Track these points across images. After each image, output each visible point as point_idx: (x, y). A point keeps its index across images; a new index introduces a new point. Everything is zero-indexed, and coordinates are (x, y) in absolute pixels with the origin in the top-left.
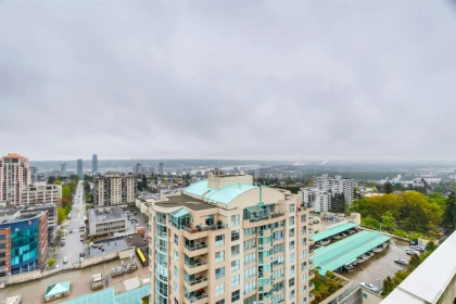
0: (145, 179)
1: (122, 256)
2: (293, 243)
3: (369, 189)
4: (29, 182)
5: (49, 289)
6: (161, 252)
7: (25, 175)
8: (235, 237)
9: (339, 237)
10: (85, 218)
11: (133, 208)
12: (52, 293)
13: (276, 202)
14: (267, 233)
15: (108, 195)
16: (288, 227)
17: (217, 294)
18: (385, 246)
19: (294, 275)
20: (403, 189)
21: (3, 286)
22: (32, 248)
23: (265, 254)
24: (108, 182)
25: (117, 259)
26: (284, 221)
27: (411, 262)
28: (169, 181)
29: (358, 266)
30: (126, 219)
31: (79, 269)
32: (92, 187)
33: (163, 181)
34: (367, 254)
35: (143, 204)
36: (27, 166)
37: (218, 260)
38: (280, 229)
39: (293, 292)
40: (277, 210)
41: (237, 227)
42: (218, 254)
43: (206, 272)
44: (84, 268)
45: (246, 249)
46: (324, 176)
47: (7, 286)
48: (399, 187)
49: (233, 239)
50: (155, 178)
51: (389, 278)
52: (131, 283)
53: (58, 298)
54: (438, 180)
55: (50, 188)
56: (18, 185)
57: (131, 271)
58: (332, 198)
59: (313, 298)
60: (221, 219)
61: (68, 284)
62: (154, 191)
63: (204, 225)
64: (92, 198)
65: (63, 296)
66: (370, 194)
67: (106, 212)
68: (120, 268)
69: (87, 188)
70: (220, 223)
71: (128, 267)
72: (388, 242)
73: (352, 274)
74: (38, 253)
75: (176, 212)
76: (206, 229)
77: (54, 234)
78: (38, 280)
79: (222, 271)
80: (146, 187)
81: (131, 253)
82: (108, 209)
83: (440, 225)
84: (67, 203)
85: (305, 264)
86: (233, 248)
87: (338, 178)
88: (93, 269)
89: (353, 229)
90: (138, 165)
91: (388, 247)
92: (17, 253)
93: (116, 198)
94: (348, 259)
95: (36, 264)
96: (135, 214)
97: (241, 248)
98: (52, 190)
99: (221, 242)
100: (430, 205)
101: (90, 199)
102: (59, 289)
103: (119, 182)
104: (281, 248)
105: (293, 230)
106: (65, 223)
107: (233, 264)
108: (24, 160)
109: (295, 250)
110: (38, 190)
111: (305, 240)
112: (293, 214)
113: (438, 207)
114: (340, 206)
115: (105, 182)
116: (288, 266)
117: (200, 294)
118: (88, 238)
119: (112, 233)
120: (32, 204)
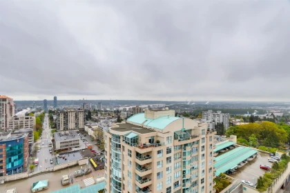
0: (89, 113)
1: (81, 163)
2: (204, 155)
3: (238, 120)
4: (13, 115)
5: (34, 185)
6: (117, 161)
7: (11, 109)
8: (169, 151)
9: (223, 151)
10: (52, 138)
11: (83, 131)
12: (36, 187)
13: (193, 128)
14: (188, 149)
15: (66, 123)
16: (201, 144)
17: (158, 189)
18: (254, 157)
19: (204, 177)
20: (260, 120)
21: (3, 182)
22: (19, 158)
23: (187, 163)
24: (66, 115)
25: (77, 165)
26: (198, 141)
27: (273, 167)
28: (105, 114)
29: (238, 170)
30: (79, 139)
31: (52, 172)
32: (55, 117)
33: (102, 114)
34: (244, 162)
35: (90, 129)
36: (12, 104)
37: (158, 167)
38: (195, 146)
39: (203, 187)
40: (193, 133)
41: (170, 144)
42: (158, 163)
43: (150, 174)
44: (56, 171)
45: (175, 159)
46: (210, 111)
47: (6, 182)
48: (257, 118)
49: (167, 153)
50: (96, 112)
51: (261, 178)
52: (88, 181)
53: (40, 191)
54: (281, 115)
55: (28, 118)
56: (6, 116)
57: (88, 173)
58: (215, 126)
59: (215, 191)
60: (159, 139)
61: (46, 181)
62: (96, 121)
63: (148, 144)
64: (56, 125)
65: (44, 189)
66: (239, 123)
67: (66, 135)
68: (80, 172)
69: (51, 118)
70: (158, 142)
71: (85, 170)
72: (256, 154)
73: (235, 175)
74: (23, 161)
75: (128, 134)
76: (151, 146)
77: (33, 148)
78: (25, 179)
79: (161, 174)
80: (91, 118)
81: (86, 161)
82: (67, 132)
83: (286, 143)
84: (39, 128)
85: (211, 169)
86: (167, 159)
87: (219, 112)
88: (62, 172)
89: (232, 146)
90: (84, 104)
91: (256, 157)
92: (10, 161)
93: (71, 125)
94: (232, 166)
95: (22, 168)
96: (85, 136)
97: (172, 159)
98: (30, 119)
99: (161, 155)
100: (279, 130)
101: (54, 126)
102: (41, 185)
103: (74, 114)
104: (197, 158)
105: (203, 147)
106: (39, 141)
107: (168, 169)
108: (10, 100)
109: (204, 160)
110: (20, 120)
111: (211, 153)
112: (204, 136)
113: (285, 131)
114: (221, 131)
115: (64, 114)
116: (201, 170)
117: (146, 189)
118: (55, 151)
119: (70, 148)
120: (17, 128)
